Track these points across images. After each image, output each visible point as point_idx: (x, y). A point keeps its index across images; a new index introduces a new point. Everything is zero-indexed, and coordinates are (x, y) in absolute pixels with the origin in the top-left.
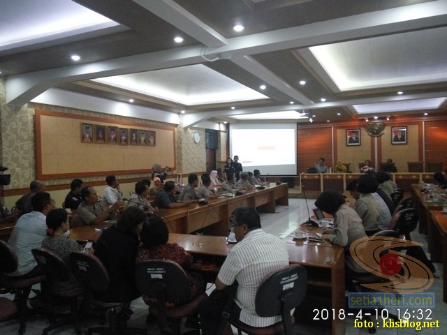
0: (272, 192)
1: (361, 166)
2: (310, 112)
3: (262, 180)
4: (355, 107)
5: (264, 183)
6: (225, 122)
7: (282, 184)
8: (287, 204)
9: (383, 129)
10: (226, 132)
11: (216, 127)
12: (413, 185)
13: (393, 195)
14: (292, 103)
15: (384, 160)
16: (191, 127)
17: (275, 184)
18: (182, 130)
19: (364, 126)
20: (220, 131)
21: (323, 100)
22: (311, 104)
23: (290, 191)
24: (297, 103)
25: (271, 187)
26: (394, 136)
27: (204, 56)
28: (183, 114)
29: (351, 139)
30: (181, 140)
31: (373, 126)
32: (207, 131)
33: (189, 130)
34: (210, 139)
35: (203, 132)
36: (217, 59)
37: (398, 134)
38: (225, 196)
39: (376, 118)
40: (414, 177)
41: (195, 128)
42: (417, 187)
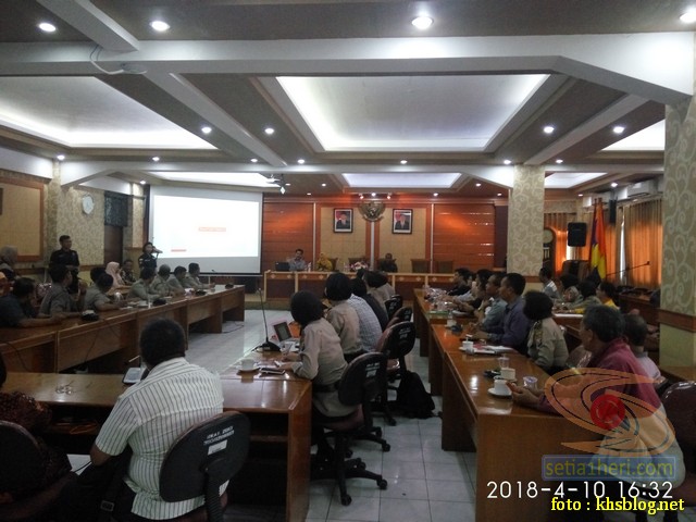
0: (217, 299)
1: (352, 262)
2: (282, 178)
3: (204, 280)
4: (346, 176)
5: (206, 285)
6: (143, 183)
7: (235, 287)
8: (242, 319)
9: (382, 211)
10: (143, 199)
11: (126, 189)
12: (416, 290)
13: (388, 304)
14: (254, 160)
15: (382, 256)
16: (76, 184)
17: (223, 286)
18: (59, 190)
19: (358, 205)
20: (132, 196)
21: (301, 161)
22: (284, 166)
23: (248, 299)
24: (262, 162)
25: (217, 292)
26: (395, 221)
27: (96, 62)
28: (60, 162)
29: (340, 222)
30: (55, 207)
31: (369, 206)
32: (107, 194)
33: (72, 189)
34: (113, 210)
35: (100, 197)
36: (121, 71)
37: (400, 219)
38: (134, 306)
39: (374, 194)
40: (418, 279)
41: (83, 188)
42: (421, 294)
